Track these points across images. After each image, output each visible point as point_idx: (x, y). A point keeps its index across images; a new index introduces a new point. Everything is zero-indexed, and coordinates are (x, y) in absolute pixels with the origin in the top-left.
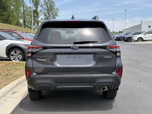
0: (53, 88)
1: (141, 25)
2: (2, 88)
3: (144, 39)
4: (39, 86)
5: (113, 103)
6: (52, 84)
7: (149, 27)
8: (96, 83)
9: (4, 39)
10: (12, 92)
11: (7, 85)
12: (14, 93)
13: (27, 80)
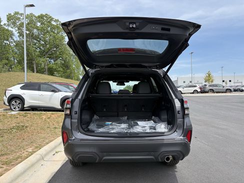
0: (98, 160)
1: (177, 80)
2: (44, 145)
3: (183, 92)
4: (78, 156)
5: (176, 173)
6: (97, 154)
7: (184, 82)
8: (159, 153)
9: (59, 91)
10: (54, 152)
11: (51, 141)
12: (56, 153)
13: (64, 145)
